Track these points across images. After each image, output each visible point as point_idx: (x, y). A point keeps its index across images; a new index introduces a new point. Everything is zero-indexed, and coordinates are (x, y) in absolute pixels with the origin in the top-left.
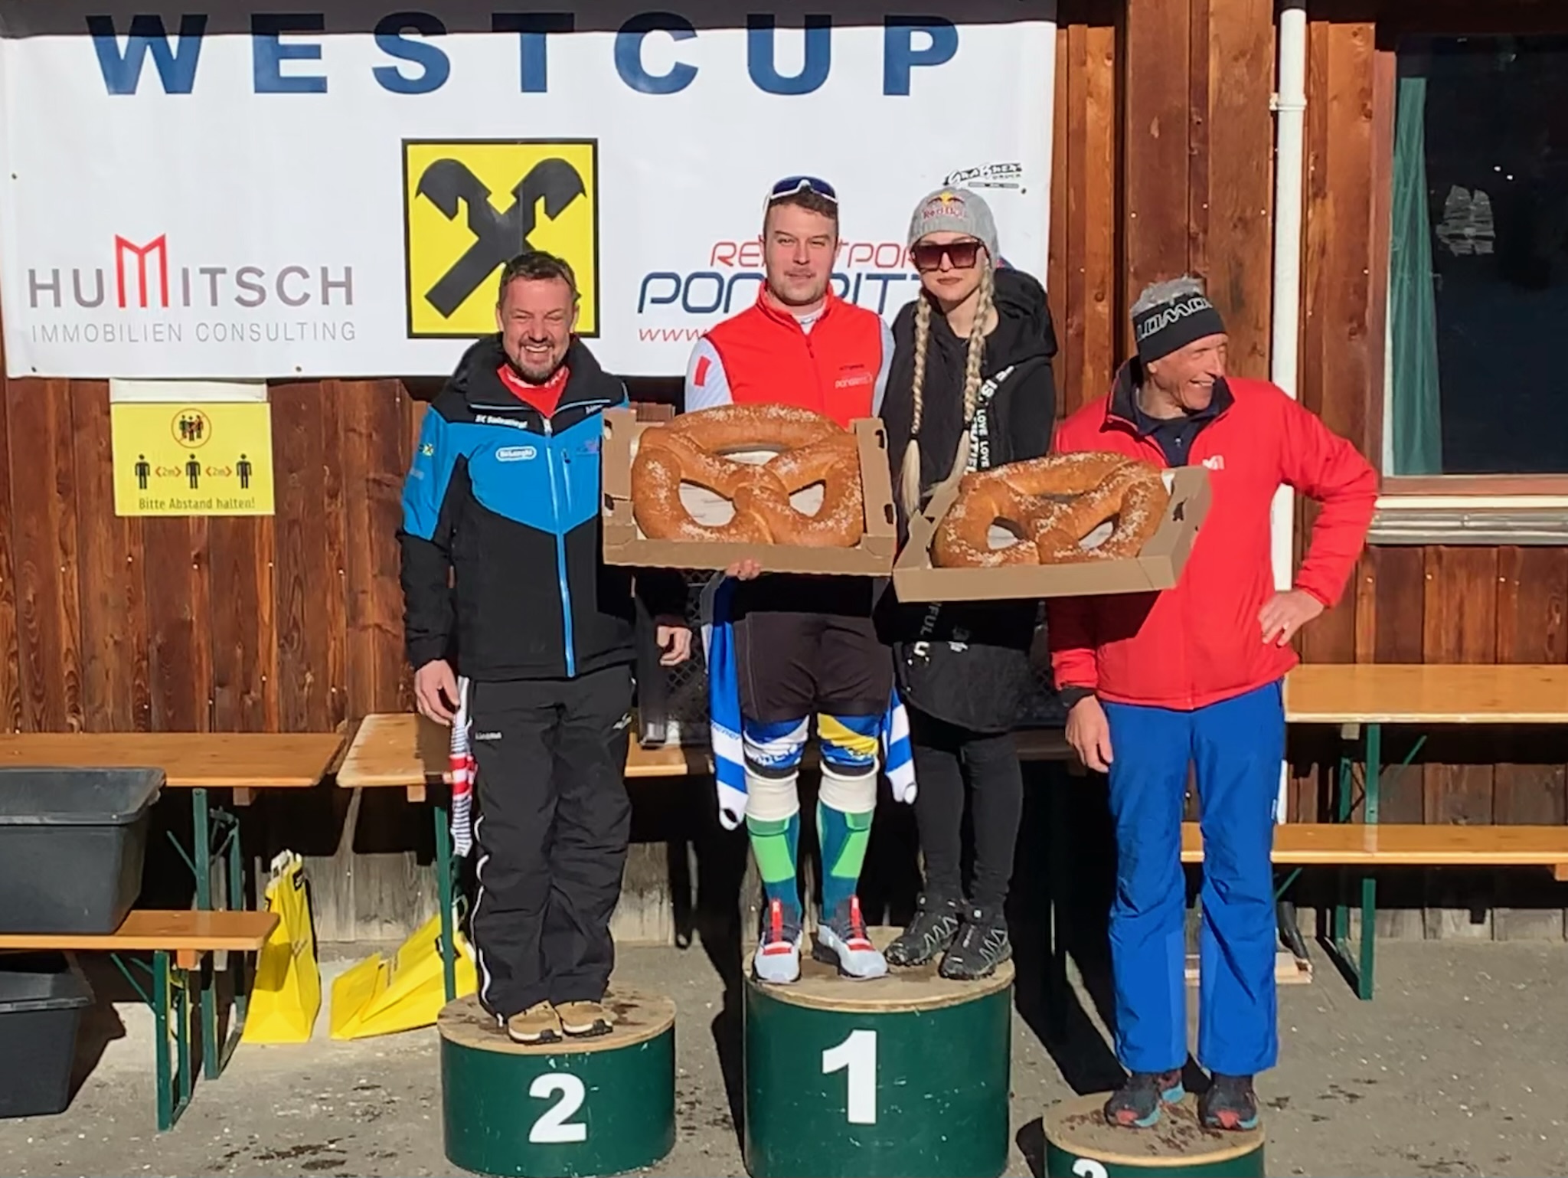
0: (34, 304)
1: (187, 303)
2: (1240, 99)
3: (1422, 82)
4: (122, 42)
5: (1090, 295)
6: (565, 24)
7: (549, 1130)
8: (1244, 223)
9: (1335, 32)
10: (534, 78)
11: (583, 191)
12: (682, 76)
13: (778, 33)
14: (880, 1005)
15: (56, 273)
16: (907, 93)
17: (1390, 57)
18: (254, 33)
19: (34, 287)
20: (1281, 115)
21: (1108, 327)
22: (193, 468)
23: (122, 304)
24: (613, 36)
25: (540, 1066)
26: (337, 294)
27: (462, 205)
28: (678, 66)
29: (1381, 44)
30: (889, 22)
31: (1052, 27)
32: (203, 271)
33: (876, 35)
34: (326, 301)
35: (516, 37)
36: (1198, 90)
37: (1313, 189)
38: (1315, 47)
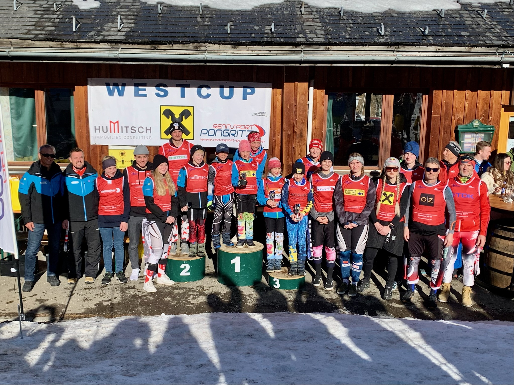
0: (95, 132)
1: (122, 132)
2: (302, 102)
3: (332, 100)
4: (111, 87)
5: (277, 134)
6: (188, 86)
7: (183, 273)
8: (303, 123)
9: (319, 91)
10: (183, 95)
11: (191, 115)
12: (208, 96)
13: (225, 89)
14: (241, 252)
15: (99, 127)
16: (246, 99)
17: (327, 96)
18: (134, 86)
19: (95, 129)
20: (309, 105)
21: (280, 140)
22: (123, 161)
23: (111, 132)
24: (197, 88)
25: (182, 262)
26: (148, 131)
27: (170, 117)
28: (208, 94)
29: (326, 94)
30: (244, 87)
31: (271, 89)
32: (125, 127)
33: (241, 89)
34: (146, 133)
35: (180, 88)
36: (296, 100)
37: (314, 118)
38: (315, 93)
